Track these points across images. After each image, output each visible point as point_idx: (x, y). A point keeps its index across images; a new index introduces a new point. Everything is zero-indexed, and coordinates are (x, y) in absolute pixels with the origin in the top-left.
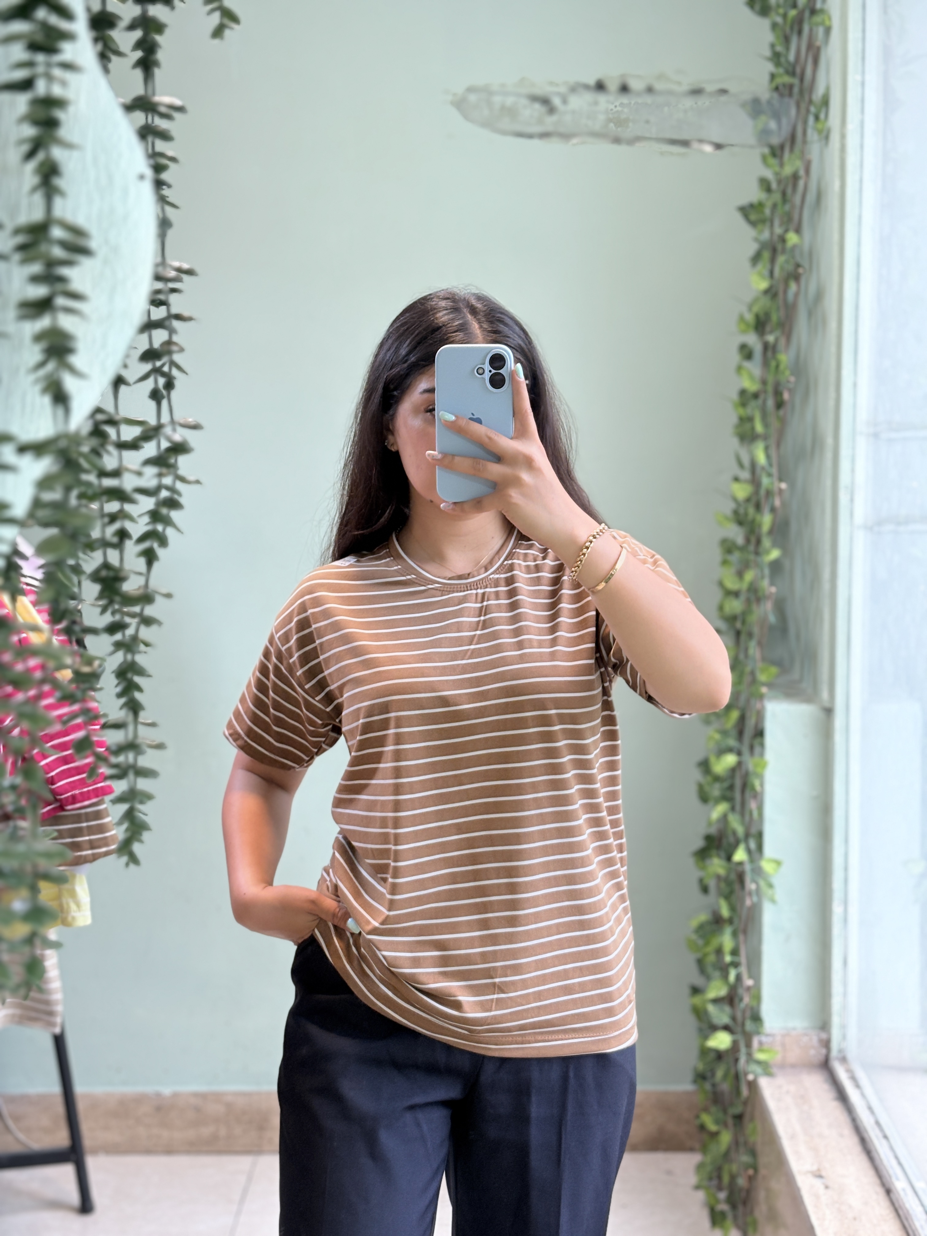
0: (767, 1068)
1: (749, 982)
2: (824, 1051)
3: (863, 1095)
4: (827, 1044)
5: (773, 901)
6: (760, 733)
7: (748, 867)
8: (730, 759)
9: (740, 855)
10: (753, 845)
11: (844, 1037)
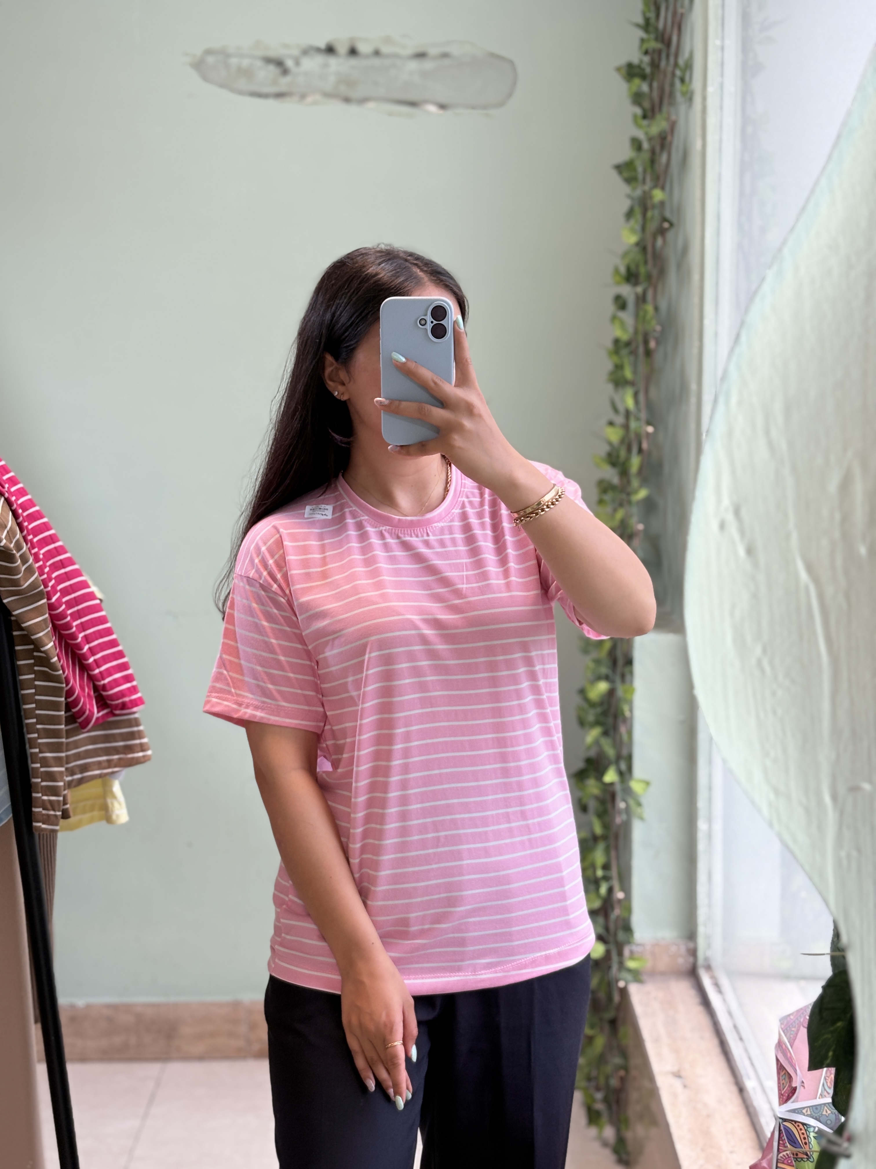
0: (637, 976)
1: (620, 895)
2: (691, 960)
3: (724, 1000)
4: (693, 953)
5: (642, 818)
6: (629, 662)
7: (618, 788)
8: (603, 686)
9: (610, 776)
10: (623, 766)
11: (709, 946)
